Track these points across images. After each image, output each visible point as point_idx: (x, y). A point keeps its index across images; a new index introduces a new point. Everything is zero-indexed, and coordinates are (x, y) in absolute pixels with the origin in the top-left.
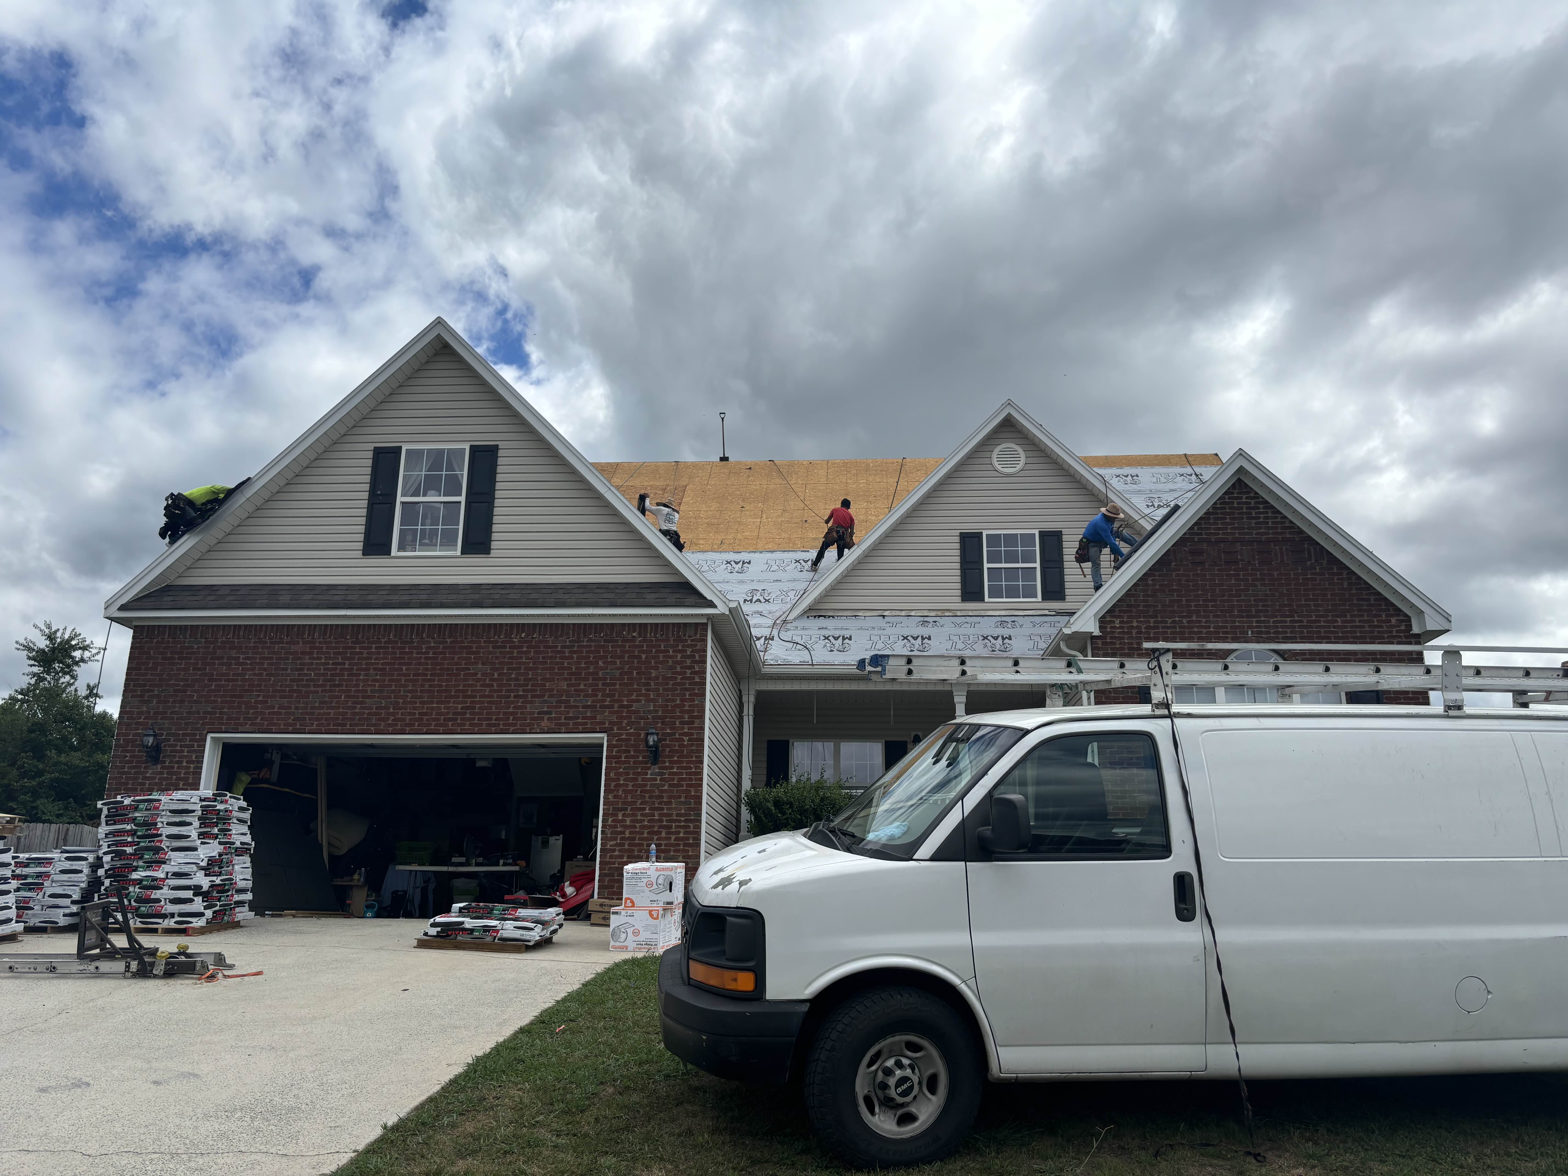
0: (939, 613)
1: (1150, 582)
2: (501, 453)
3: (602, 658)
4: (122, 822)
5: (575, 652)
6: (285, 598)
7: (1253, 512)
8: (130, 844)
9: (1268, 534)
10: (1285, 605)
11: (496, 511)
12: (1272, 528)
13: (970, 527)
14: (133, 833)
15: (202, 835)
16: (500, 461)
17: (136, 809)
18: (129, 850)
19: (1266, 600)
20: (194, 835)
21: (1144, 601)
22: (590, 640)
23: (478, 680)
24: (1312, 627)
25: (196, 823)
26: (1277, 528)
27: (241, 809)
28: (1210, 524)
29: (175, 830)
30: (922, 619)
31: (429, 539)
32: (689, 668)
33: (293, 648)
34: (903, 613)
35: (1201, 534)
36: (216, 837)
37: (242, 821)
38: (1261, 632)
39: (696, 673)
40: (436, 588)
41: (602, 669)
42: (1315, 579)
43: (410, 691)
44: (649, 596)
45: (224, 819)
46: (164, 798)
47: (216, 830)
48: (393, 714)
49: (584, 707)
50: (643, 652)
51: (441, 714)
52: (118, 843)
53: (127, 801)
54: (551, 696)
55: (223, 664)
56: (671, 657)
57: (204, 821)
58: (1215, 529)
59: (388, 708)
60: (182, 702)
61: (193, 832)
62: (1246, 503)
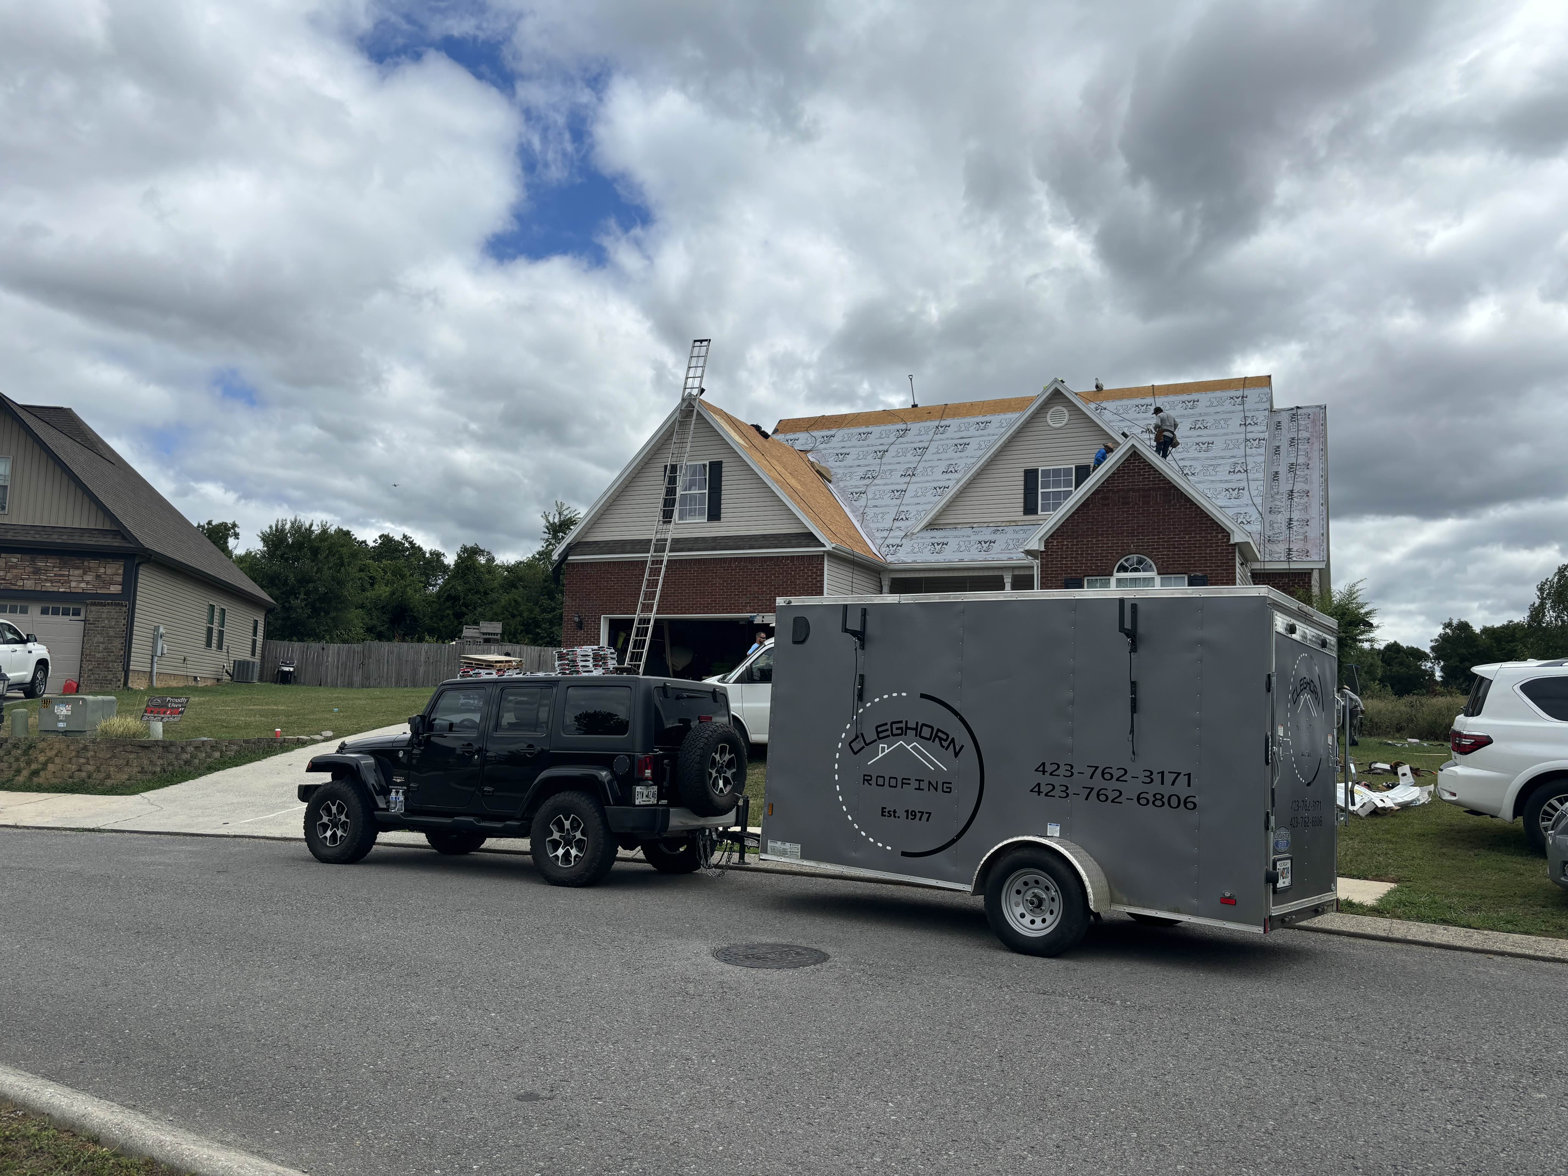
0: (1008, 524)
1: (1076, 518)
2: (724, 465)
3: (773, 574)
4: (564, 660)
5: (760, 572)
6: (628, 548)
7: (1142, 471)
8: (568, 669)
9: (1149, 484)
10: (1155, 529)
11: (723, 497)
12: (1152, 481)
13: (1031, 466)
14: (568, 665)
15: (595, 666)
16: (724, 470)
17: (568, 654)
18: (567, 672)
19: (1144, 526)
20: (591, 665)
21: (1071, 529)
22: (767, 565)
23: (717, 587)
24: (1170, 542)
25: (592, 661)
26: (1155, 481)
27: (612, 653)
28: (1115, 480)
29: (584, 663)
30: (995, 528)
31: (692, 513)
32: (815, 579)
33: (635, 572)
34: (986, 525)
35: (1108, 487)
36: (601, 666)
37: (612, 658)
38: (1139, 546)
39: (818, 581)
40: (696, 539)
41: (773, 580)
42: (1175, 512)
43: (687, 593)
44: (794, 541)
45: (604, 658)
46: (578, 650)
47: (601, 663)
48: (681, 604)
49: (766, 600)
50: (792, 571)
51: (701, 604)
52: (563, 669)
53: (564, 651)
54: (750, 594)
55: (604, 581)
56: (806, 573)
57: (595, 659)
58: (1117, 483)
59: (678, 601)
60: (589, 600)
61: (590, 664)
62: (1138, 466)
